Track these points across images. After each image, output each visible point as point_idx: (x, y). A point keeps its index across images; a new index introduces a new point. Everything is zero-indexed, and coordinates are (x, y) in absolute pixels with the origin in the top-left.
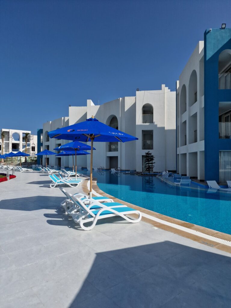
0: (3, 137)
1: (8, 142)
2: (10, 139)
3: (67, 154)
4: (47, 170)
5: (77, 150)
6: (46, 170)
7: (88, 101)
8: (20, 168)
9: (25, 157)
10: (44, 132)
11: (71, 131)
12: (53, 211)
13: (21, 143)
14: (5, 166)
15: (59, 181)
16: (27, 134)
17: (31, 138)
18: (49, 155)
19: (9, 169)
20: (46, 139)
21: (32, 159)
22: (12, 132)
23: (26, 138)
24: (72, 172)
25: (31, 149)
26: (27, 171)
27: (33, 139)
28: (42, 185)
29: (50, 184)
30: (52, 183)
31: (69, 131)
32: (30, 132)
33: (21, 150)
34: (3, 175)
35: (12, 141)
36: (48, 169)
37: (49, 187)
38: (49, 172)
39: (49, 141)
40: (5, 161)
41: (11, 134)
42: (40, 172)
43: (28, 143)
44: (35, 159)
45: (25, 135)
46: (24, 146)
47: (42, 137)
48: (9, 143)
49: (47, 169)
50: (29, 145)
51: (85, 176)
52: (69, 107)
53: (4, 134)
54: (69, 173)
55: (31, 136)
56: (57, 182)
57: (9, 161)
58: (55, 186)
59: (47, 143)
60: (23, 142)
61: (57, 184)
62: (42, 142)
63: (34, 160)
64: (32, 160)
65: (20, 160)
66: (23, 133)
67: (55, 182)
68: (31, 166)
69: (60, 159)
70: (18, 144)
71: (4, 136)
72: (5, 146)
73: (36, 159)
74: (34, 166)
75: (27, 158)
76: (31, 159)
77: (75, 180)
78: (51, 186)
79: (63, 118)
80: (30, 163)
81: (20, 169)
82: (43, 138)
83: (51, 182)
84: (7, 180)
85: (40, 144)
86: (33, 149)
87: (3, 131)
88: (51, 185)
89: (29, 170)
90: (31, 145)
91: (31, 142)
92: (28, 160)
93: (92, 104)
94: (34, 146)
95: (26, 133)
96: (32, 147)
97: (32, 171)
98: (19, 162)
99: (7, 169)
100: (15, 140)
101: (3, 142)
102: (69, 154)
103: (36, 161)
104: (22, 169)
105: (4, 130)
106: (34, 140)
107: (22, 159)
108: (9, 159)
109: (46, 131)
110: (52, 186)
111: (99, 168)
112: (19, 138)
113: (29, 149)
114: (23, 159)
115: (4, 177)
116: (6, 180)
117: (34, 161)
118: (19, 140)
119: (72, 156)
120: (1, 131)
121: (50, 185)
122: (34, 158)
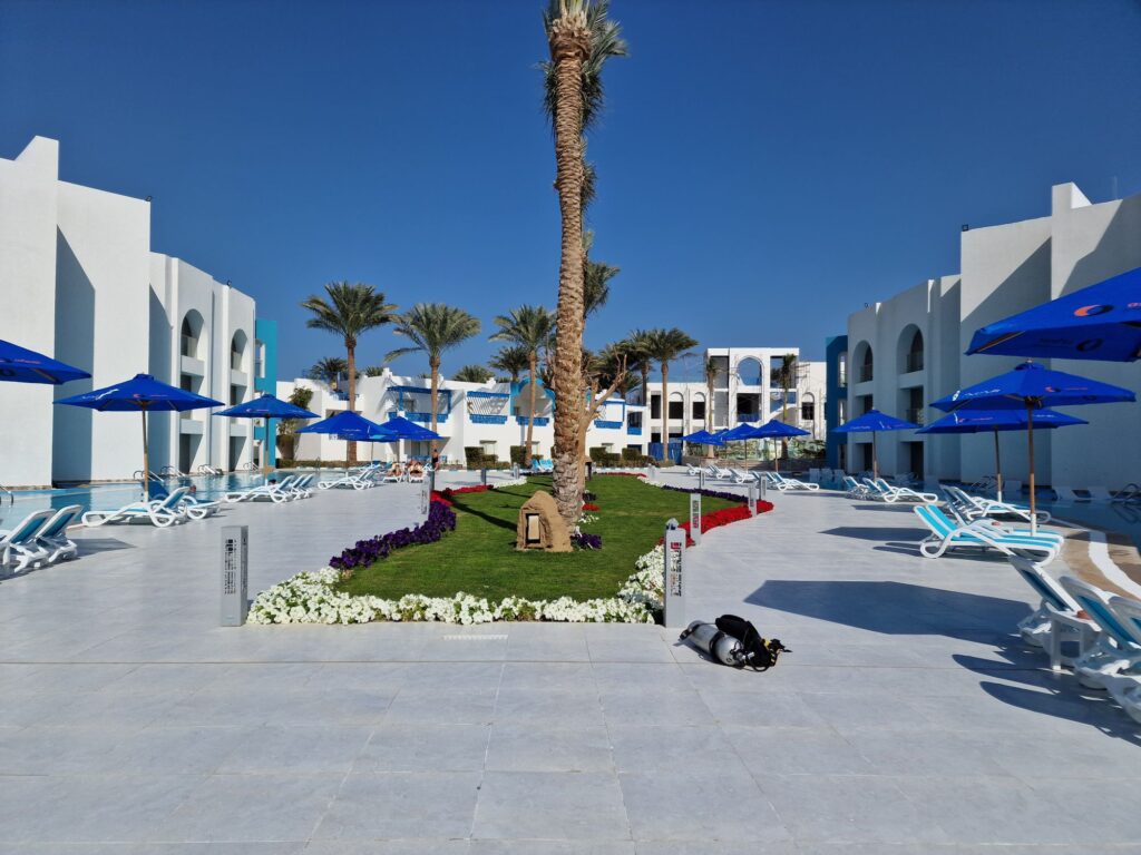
0: (711, 375)
1: (726, 390)
2: (732, 381)
3: (968, 424)
4: (878, 488)
5: (1032, 404)
6: (873, 488)
7: (1057, 190)
8: (776, 477)
9: (780, 442)
10: (852, 346)
11: (1092, 314)
12: (989, 652)
13: (767, 391)
14: (725, 472)
15: (956, 533)
16: (788, 360)
17: (801, 373)
18: (886, 429)
19: (737, 479)
20: (859, 371)
21: (807, 447)
22: (737, 355)
23: (784, 373)
24: (992, 503)
25: (800, 411)
26: (800, 488)
27: (806, 376)
28: (882, 543)
29: (918, 543)
30: (928, 538)
31: (1082, 312)
32: (795, 351)
33: (767, 415)
34: (730, 499)
35: (737, 387)
36: (880, 484)
37: (919, 554)
38: (885, 498)
39: (871, 378)
40: (717, 455)
41: (733, 364)
42: (849, 497)
43: (790, 390)
44: (817, 448)
45: (779, 365)
46: (775, 404)
47: (842, 365)
48: (728, 393)
49: (875, 484)
50: (793, 398)
51: (1061, 522)
52: (964, 234)
53: (715, 366)
54: (979, 505)
55: (800, 364)
56: (950, 537)
57: (730, 454)
58: (942, 551)
59: (864, 389)
60: (774, 390)
61: (948, 543)
62: (846, 384)
63: (814, 453)
64: (806, 451)
65: (766, 451)
66: (773, 357)
67: (942, 537)
68: (804, 473)
69: (916, 448)
70: (757, 397)
71: (714, 371)
72: (716, 407)
73: (820, 447)
74: (814, 472)
75: (790, 444)
76: (801, 447)
77: (1028, 534)
78: (923, 550)
79: (931, 283)
80: (800, 460)
81: (775, 480)
82: (846, 371)
83: (923, 534)
84: (751, 516)
85: (835, 392)
86: (808, 411)
87: (709, 356)
88: (923, 546)
89: (806, 485)
90: (802, 399)
91: (798, 386)
92: (792, 453)
93: (1078, 199)
94: (811, 401)
95: (784, 358)
96: (804, 404)
97: (817, 490)
98: (762, 459)
99: (731, 479)
100: (747, 382)
101: (711, 390)
102: (978, 424)
103: (821, 454)
104: (784, 480)
105: (713, 352)
106: (813, 380)
107: (771, 447)
108: (729, 449)
109: (859, 341)
110: (931, 550)
111: (1118, 489)
112: (758, 376)
113: (793, 411)
114: (775, 449)
115: (735, 505)
116: (747, 515)
117: (813, 457)
118: (759, 382)
119: (993, 433)
120: (706, 354)
121: (919, 547)
122: (814, 445)
